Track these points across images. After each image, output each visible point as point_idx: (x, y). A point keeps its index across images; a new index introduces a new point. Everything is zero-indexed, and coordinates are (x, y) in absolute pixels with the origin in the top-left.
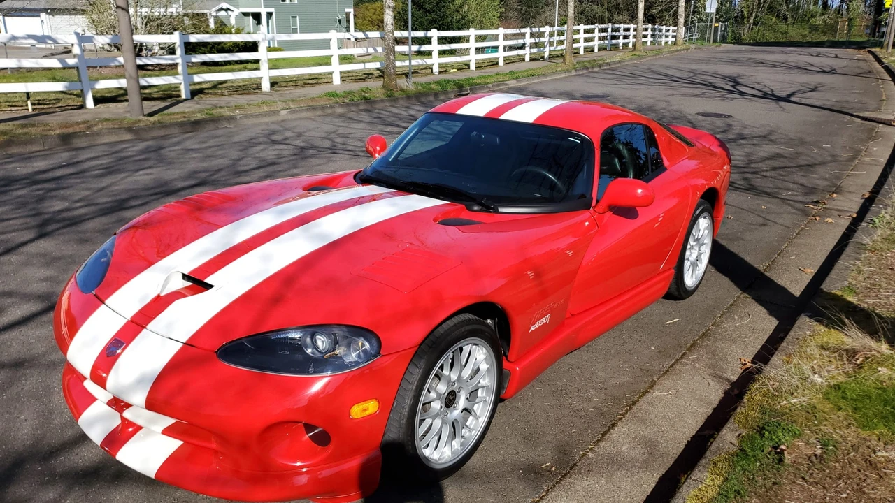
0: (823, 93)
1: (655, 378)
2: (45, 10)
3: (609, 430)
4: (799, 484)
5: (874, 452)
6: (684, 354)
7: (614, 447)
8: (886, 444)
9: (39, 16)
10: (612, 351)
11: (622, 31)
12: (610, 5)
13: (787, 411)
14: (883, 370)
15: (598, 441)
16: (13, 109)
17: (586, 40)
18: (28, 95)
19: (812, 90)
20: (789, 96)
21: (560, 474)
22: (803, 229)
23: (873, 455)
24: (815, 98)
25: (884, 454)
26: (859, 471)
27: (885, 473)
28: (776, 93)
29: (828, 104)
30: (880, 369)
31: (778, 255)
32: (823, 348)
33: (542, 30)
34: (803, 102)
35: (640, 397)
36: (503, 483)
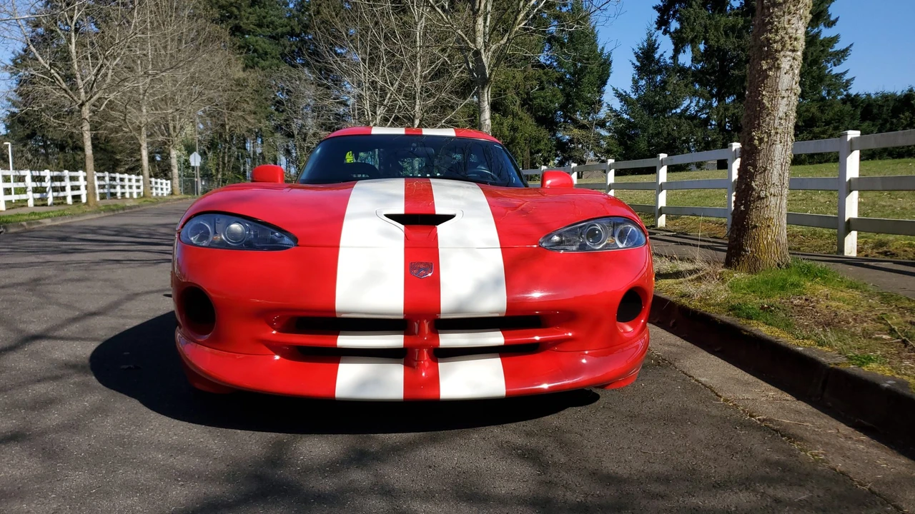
11: (118, 181)
12: (66, 164)
17: (73, 188)
33: (43, 173)
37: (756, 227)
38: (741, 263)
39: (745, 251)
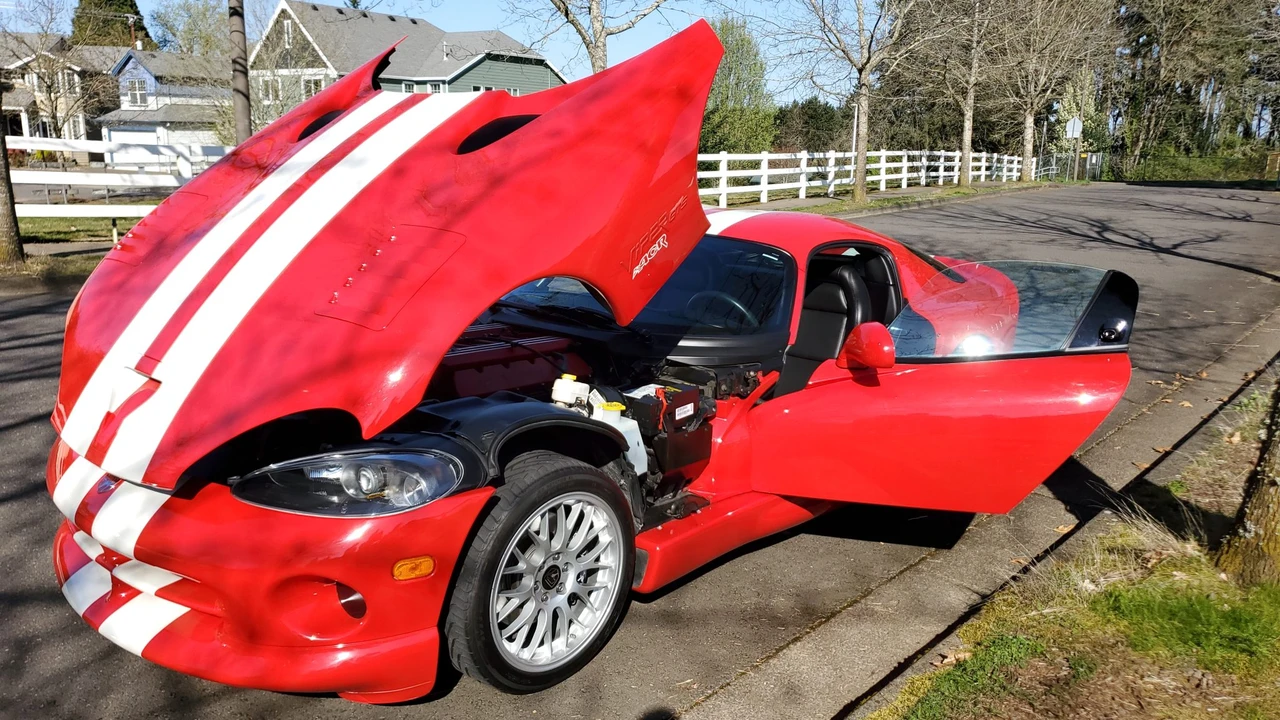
0: (1225, 244)
1: (873, 586)
2: (163, 124)
3: (788, 645)
4: (1022, 711)
5: (1142, 677)
6: (923, 559)
7: (789, 666)
8: (1162, 668)
9: (154, 131)
10: (821, 551)
11: (942, 161)
13: (1035, 624)
14: (1179, 575)
15: (769, 657)
16: (93, 239)
17: (890, 171)
18: (114, 221)
19: (1213, 240)
20: (1175, 246)
21: (703, 693)
22: (1143, 414)
23: (1140, 682)
24: (1214, 251)
25: (1156, 680)
26: (1113, 699)
27: (1149, 704)
28: (1156, 242)
29: (1229, 259)
30: (1175, 573)
31: (1098, 444)
32: (1111, 551)
33: (825, 155)
34: (1193, 255)
35: (844, 608)
36: (620, 700)
37: (1273, 483)
38: (1232, 550)
39: (1245, 530)
